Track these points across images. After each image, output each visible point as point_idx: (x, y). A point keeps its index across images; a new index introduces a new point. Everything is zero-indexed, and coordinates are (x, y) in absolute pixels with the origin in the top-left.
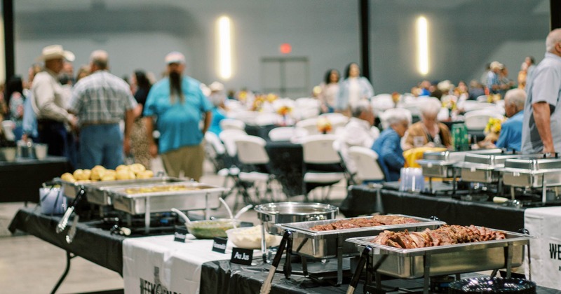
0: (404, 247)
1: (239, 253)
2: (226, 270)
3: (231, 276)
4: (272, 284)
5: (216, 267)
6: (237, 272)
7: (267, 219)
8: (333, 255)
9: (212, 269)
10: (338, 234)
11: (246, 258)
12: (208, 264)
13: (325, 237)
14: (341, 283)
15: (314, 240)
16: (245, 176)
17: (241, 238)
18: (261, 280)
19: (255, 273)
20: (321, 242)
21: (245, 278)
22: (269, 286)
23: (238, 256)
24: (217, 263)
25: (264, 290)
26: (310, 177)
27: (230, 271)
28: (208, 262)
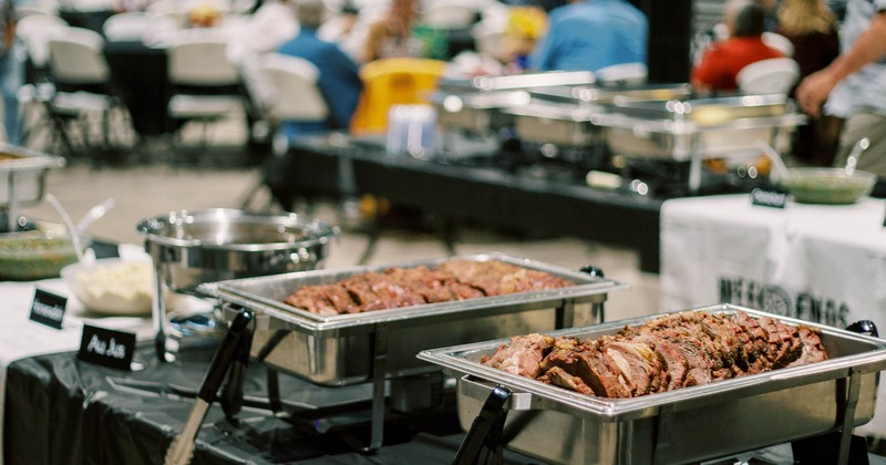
0: (600, 391)
1: (101, 339)
2: (70, 385)
3: (85, 405)
4: (198, 441)
5: (42, 374)
6: (100, 395)
7: (169, 257)
8: (360, 374)
9: (33, 380)
10: (375, 325)
11: (118, 351)
12: (24, 366)
13: (344, 333)
14: (379, 444)
15: (311, 339)
16: (68, 102)
17: (98, 292)
18: (165, 428)
19: (146, 400)
20: (332, 346)
21: (122, 416)
22: (190, 447)
23: (96, 345)
24: (44, 362)
25: (175, 457)
26: (181, 105)
27: (80, 392)
28: (23, 360)
